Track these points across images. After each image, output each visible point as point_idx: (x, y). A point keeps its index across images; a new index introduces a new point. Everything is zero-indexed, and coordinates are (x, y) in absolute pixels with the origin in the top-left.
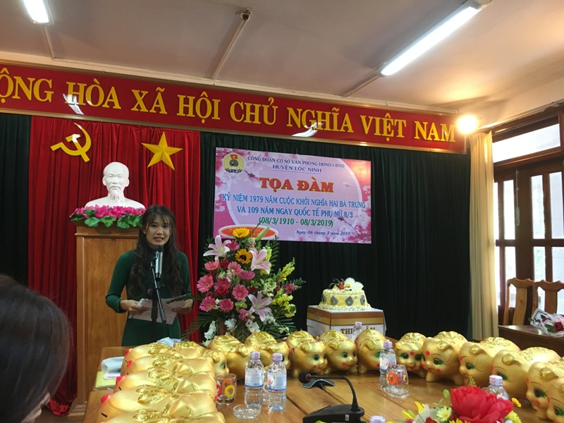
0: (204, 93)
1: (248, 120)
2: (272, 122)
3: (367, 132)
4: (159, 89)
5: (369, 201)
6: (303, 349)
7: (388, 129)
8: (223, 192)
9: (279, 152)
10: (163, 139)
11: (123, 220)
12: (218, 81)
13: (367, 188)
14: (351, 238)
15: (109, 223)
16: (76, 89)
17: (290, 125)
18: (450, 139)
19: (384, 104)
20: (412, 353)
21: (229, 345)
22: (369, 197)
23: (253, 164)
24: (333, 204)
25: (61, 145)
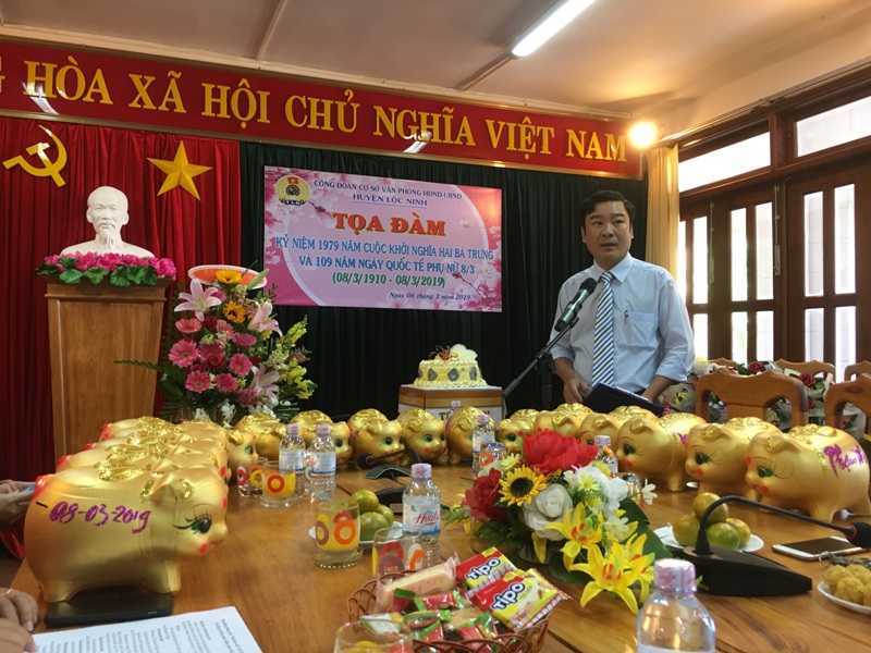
0: (244, 81)
1: (313, 125)
2: (351, 127)
3: (495, 144)
4: (171, 73)
5: (499, 250)
6: (370, 431)
7: (527, 141)
8: (277, 234)
9: (363, 174)
10: (182, 152)
11: (119, 274)
12: (264, 62)
13: (496, 229)
14: (472, 304)
15: (98, 278)
16: (40, 72)
17: (378, 133)
18: (618, 156)
19: (522, 104)
20: (521, 433)
21: (263, 425)
22: (499, 244)
23: (322, 193)
24: (445, 253)
25: (19, 160)
